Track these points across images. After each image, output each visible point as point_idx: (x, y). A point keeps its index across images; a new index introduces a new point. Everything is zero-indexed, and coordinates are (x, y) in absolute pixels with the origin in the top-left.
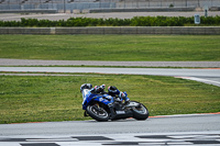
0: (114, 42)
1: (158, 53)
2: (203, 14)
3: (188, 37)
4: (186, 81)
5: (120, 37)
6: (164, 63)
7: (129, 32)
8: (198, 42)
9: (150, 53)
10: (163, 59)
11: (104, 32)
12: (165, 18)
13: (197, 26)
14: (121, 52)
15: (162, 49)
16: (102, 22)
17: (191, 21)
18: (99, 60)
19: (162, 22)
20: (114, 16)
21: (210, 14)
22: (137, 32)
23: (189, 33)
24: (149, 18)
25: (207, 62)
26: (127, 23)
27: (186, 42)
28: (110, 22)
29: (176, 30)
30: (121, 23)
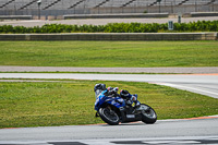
0: (89, 49)
1: (132, 59)
2: (176, 21)
4: (161, 87)
6: (138, 69)
7: (104, 38)
8: (172, 48)
9: (124, 59)
10: (137, 65)
11: (79, 38)
12: (138, 25)
13: (170, 33)
16: (76, 29)
17: (164, 28)
18: (74, 66)
21: (183, 20)
22: (111, 39)
23: (163, 39)
24: (123, 25)
26: (102, 29)
27: (160, 49)
28: (84, 29)
30: (95, 29)
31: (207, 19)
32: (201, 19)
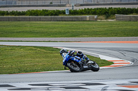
0: (15, 26)
1: (43, 33)
2: (70, 8)
3: (62, 22)
5: (19, 22)
6: (47, 39)
7: (25, 19)
8: (68, 26)
9: (37, 33)
11: (9, 20)
12: (47, 11)
13: (67, 16)
14: (20, 32)
15: (46, 30)
16: (8, 13)
17: (64, 13)
18: (6, 37)
19: (45, 13)
20: (15, 9)
21: (75, 8)
22: (30, 20)
23: (62, 20)
24: (37, 11)
25: (73, 38)
26: (23, 14)
27: (60, 26)
28: (13, 13)
29: (54, 18)
30: (20, 14)
31: (90, 7)
32: (86, 7)
